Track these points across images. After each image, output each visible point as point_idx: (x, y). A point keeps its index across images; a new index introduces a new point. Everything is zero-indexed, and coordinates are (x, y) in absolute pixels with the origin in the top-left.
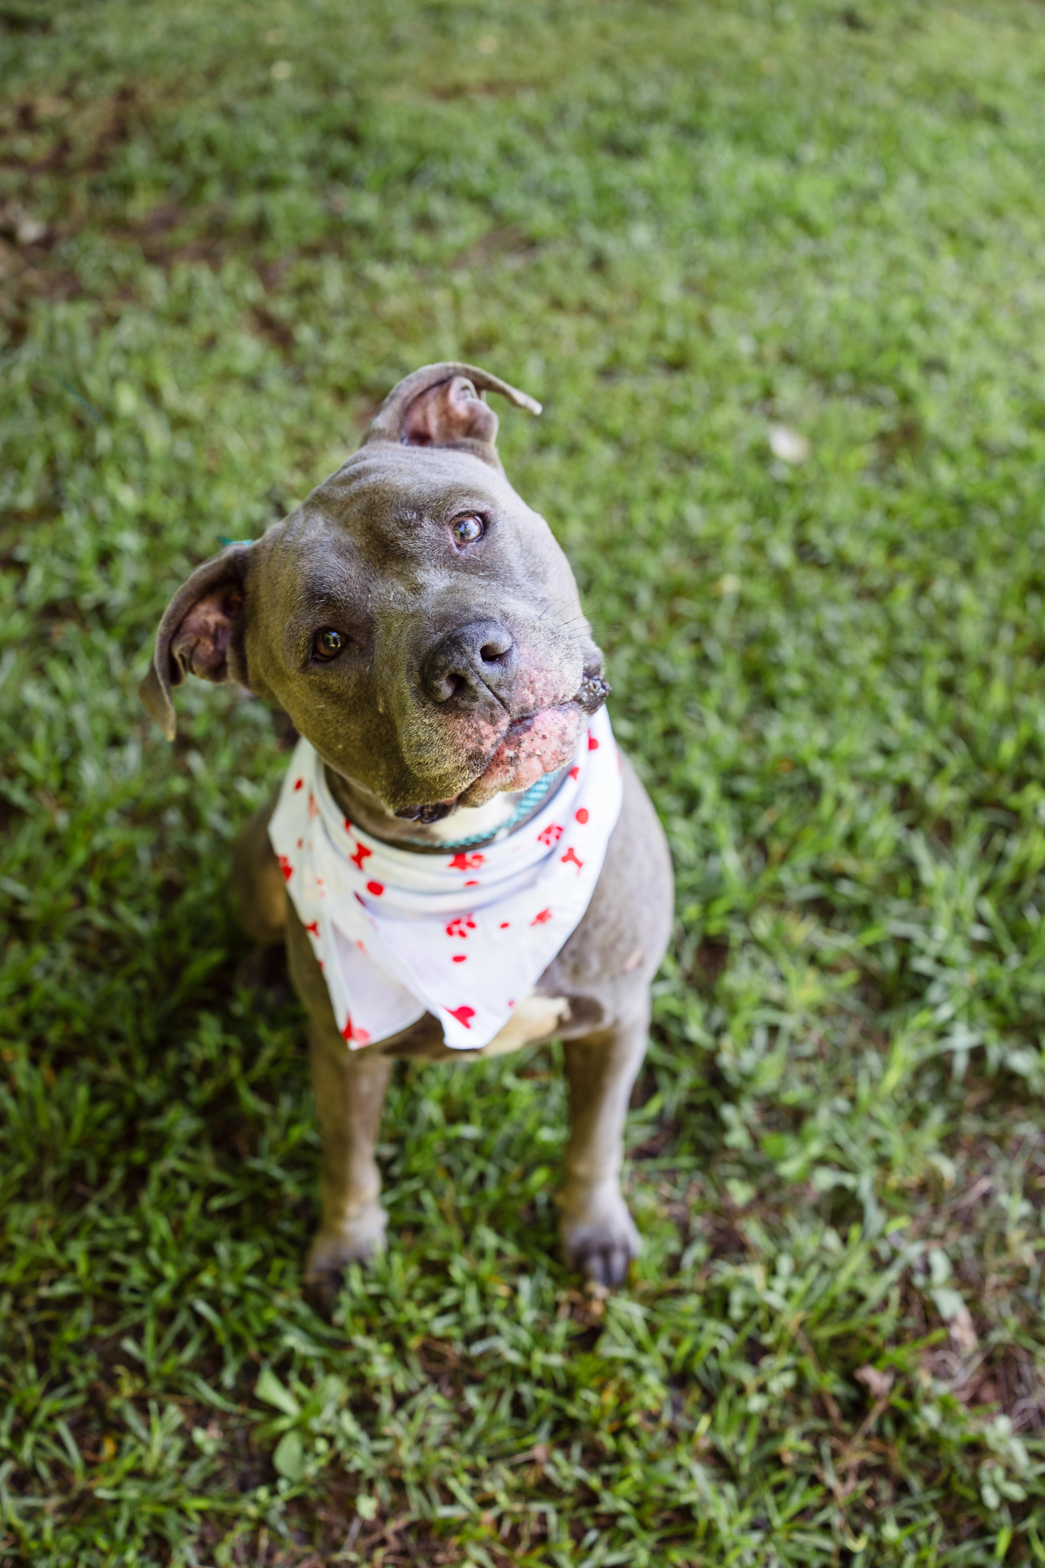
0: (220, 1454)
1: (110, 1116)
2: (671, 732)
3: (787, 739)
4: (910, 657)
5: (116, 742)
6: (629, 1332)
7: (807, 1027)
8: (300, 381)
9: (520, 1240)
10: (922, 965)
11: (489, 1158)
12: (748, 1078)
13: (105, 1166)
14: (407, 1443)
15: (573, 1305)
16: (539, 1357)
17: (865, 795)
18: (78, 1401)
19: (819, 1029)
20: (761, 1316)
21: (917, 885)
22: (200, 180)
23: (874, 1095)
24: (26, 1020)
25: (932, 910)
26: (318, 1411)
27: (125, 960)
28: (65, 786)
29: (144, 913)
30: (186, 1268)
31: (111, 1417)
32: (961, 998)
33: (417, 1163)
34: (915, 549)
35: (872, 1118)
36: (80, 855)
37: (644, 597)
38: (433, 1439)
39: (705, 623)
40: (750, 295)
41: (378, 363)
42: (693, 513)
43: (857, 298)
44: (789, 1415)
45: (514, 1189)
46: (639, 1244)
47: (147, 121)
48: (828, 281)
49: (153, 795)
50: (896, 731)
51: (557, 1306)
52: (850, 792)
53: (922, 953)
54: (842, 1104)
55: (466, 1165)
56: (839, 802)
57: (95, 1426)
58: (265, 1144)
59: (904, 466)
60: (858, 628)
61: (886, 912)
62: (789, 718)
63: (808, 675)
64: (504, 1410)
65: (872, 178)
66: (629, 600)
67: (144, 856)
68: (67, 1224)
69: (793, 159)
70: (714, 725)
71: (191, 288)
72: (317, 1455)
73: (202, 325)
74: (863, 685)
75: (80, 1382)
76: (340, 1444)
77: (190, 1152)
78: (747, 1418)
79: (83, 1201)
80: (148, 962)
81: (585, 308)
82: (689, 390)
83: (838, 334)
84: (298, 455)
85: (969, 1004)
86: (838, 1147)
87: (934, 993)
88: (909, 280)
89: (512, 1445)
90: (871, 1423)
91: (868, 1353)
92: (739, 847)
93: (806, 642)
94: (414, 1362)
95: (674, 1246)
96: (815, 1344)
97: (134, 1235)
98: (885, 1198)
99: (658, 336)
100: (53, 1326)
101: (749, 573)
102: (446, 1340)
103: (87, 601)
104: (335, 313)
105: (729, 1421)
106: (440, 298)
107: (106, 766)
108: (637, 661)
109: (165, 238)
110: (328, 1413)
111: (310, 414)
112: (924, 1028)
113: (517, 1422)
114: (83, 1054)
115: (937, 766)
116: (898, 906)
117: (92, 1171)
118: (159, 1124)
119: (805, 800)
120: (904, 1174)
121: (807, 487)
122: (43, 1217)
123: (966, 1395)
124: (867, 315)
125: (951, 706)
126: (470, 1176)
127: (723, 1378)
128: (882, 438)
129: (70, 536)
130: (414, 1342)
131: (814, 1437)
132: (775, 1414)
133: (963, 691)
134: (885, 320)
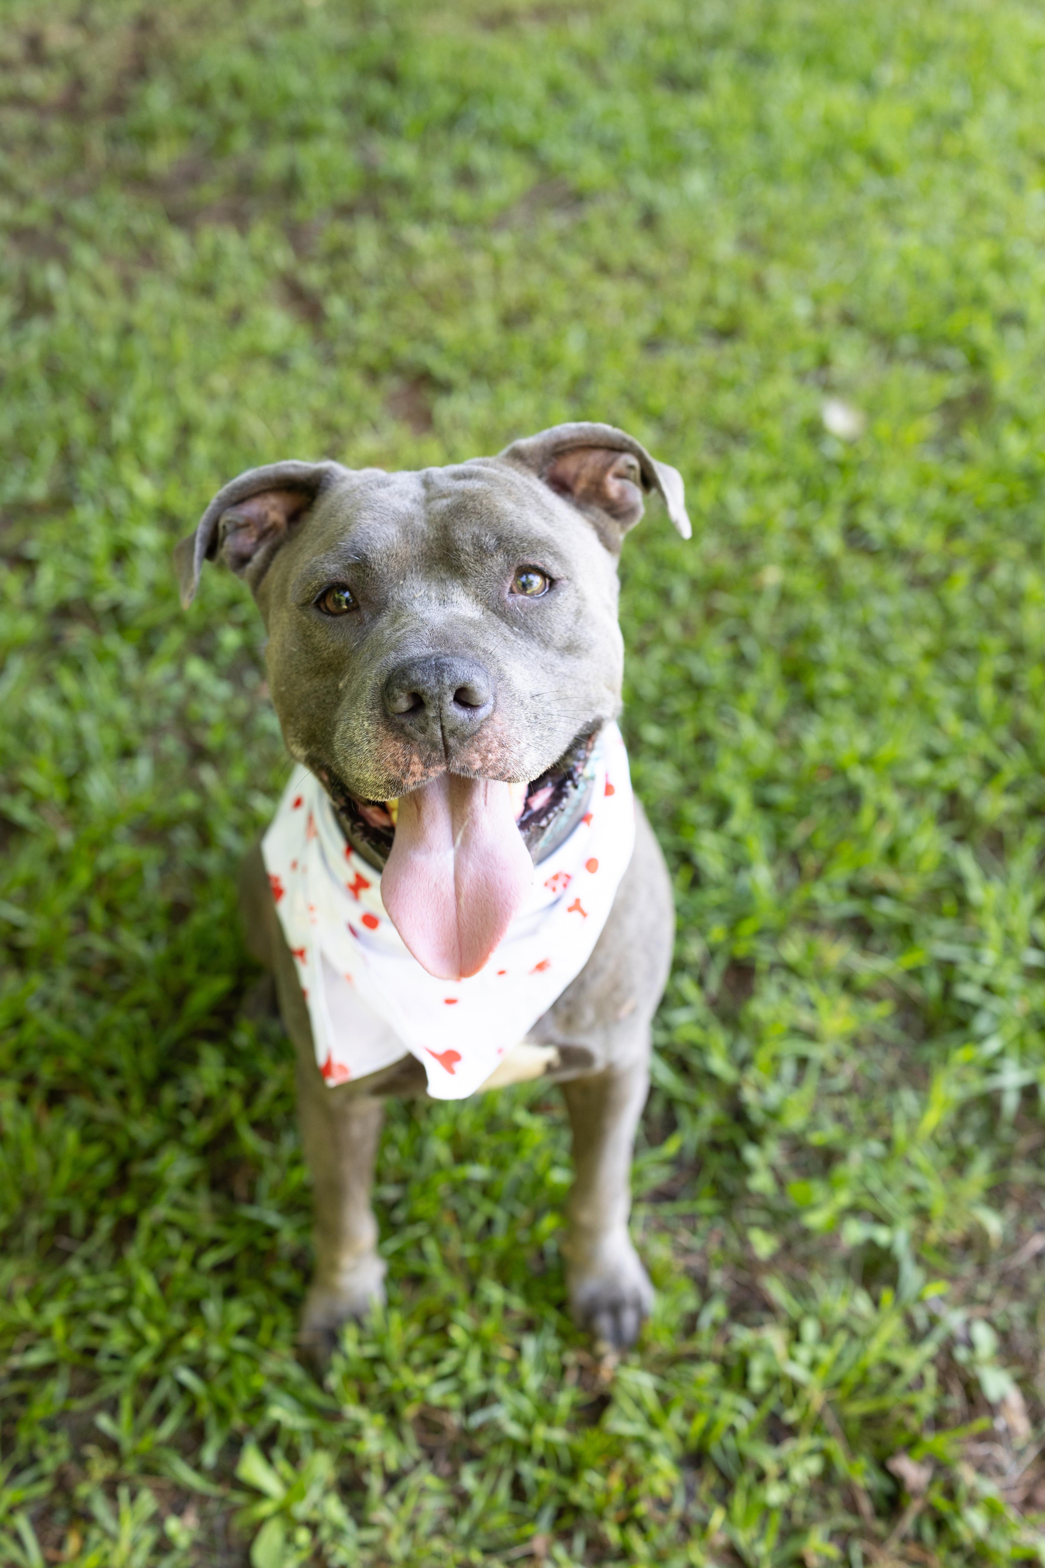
0: (196, 1545)
1: (101, 1160)
2: (703, 738)
3: (826, 744)
4: (964, 651)
5: (127, 753)
6: (639, 1403)
7: (840, 1058)
8: (330, 360)
9: (527, 1293)
10: (968, 992)
11: (497, 1201)
12: (774, 1115)
13: (93, 1214)
14: (398, 1531)
15: (582, 1368)
16: (541, 1432)
17: (910, 805)
18: (43, 1488)
19: (854, 1062)
20: (782, 1390)
21: (963, 902)
22: (227, 127)
23: (912, 1135)
24: (19, 1054)
25: (981, 932)
26: (302, 1495)
27: (125, 989)
28: (73, 801)
29: (149, 939)
30: (170, 1331)
31: (79, 1506)
32: (1012, 1029)
33: (422, 1207)
34: (978, 530)
35: (909, 1164)
36: (83, 877)
37: (681, 592)
38: (425, 1526)
39: (744, 619)
40: (812, 249)
41: (412, 339)
42: (735, 498)
43: (929, 244)
44: (815, 1508)
45: (523, 1236)
46: (652, 1301)
47: (169, 55)
48: (897, 227)
49: (163, 810)
50: (945, 733)
51: (564, 1369)
52: (893, 800)
53: (967, 979)
54: (876, 1147)
55: (473, 1209)
56: (881, 813)
57: (61, 1516)
58: (264, 1186)
59: (970, 438)
60: (910, 621)
61: (929, 933)
62: (830, 721)
63: (852, 674)
64: (504, 1492)
65: (956, 100)
66: (664, 595)
67: (152, 876)
68: (47, 1283)
69: (868, 85)
70: (748, 730)
71: (218, 255)
72: (298, 1548)
73: (228, 296)
74: (911, 683)
75: (49, 1464)
76: (325, 1533)
77: (185, 1199)
78: (767, 1511)
79: (67, 1255)
80: (150, 991)
81: (633, 271)
82: (738, 361)
83: (905, 290)
84: (326, 443)
85: (1021, 1036)
86: (872, 1195)
87: (981, 1024)
88: (990, 221)
89: (510, 1534)
90: (907, 1523)
91: (903, 1438)
92: (773, 860)
93: (851, 637)
94: (409, 1433)
95: (691, 1302)
96: (843, 1421)
97: (117, 1294)
98: (924, 1255)
99: (709, 300)
100: (23, 1399)
101: (792, 562)
102: (445, 1409)
103: (101, 601)
104: (368, 282)
105: (747, 1512)
106: (479, 263)
107: (116, 781)
108: (670, 662)
109: (189, 196)
110: (315, 1493)
111: (339, 397)
112: (969, 1064)
113: (517, 1506)
114: (77, 1092)
115: (991, 770)
116: (942, 927)
117: (79, 1221)
118: (151, 1168)
119: (843, 809)
120: (946, 1228)
121: (861, 466)
122: (22, 1274)
123: (1018, 1496)
124: (938, 265)
125: (1009, 703)
126: (477, 1221)
127: (742, 1460)
128: (948, 406)
129: (83, 531)
130: (409, 1411)
131: (842, 1537)
132: (800, 1506)
133: (1023, 688)
134: (958, 270)
